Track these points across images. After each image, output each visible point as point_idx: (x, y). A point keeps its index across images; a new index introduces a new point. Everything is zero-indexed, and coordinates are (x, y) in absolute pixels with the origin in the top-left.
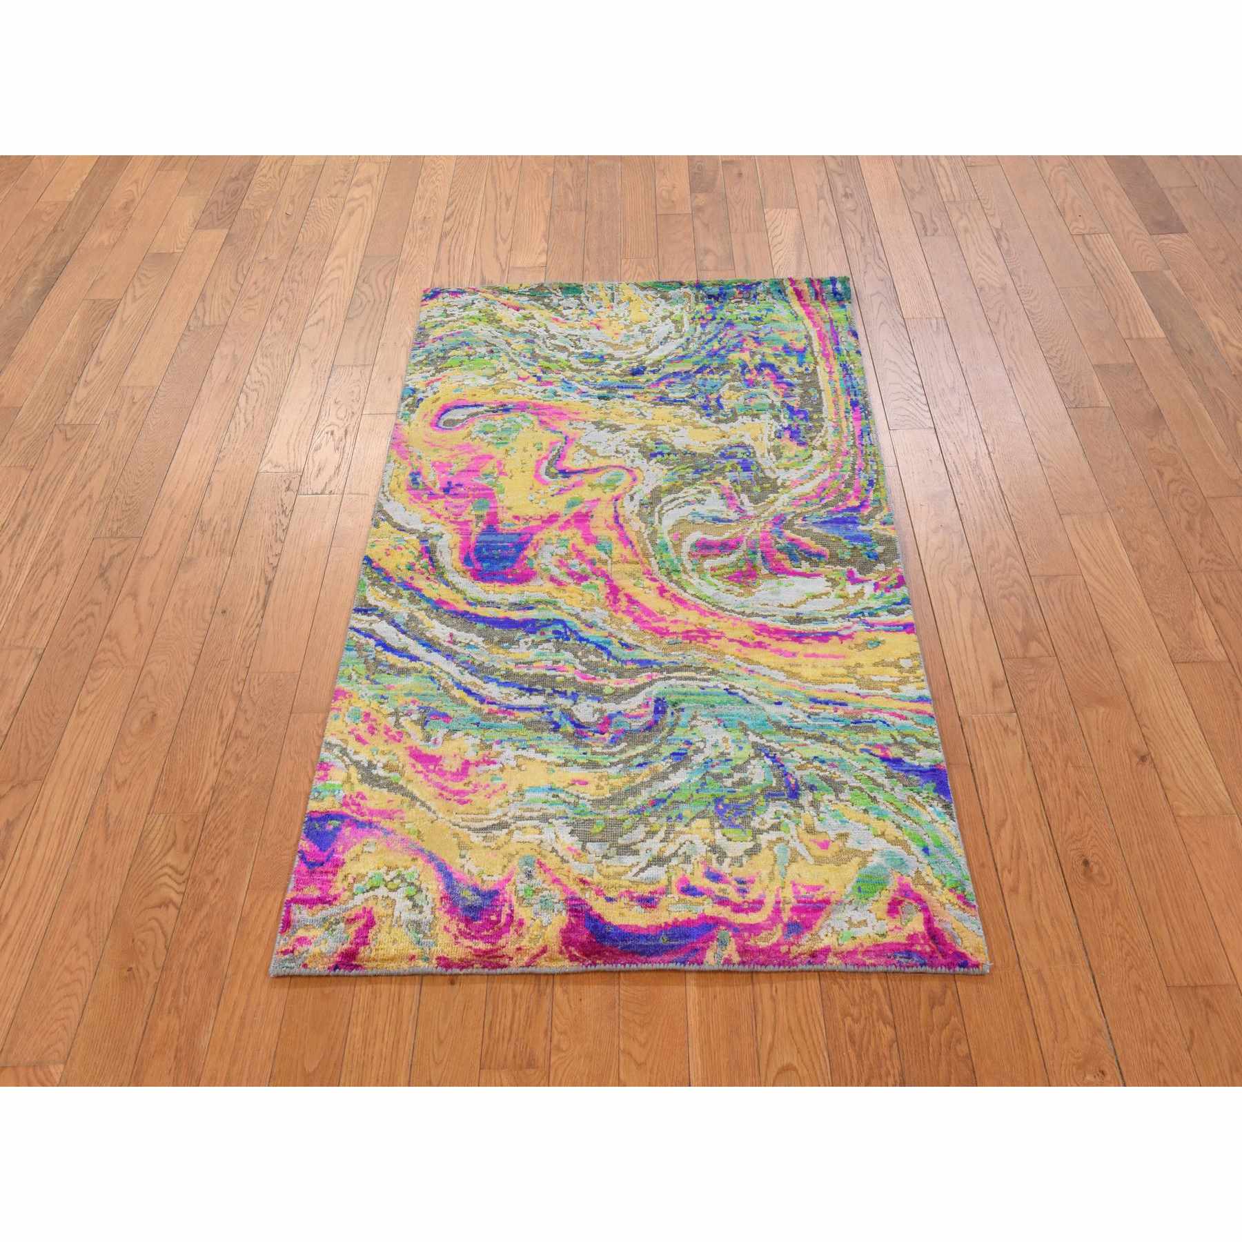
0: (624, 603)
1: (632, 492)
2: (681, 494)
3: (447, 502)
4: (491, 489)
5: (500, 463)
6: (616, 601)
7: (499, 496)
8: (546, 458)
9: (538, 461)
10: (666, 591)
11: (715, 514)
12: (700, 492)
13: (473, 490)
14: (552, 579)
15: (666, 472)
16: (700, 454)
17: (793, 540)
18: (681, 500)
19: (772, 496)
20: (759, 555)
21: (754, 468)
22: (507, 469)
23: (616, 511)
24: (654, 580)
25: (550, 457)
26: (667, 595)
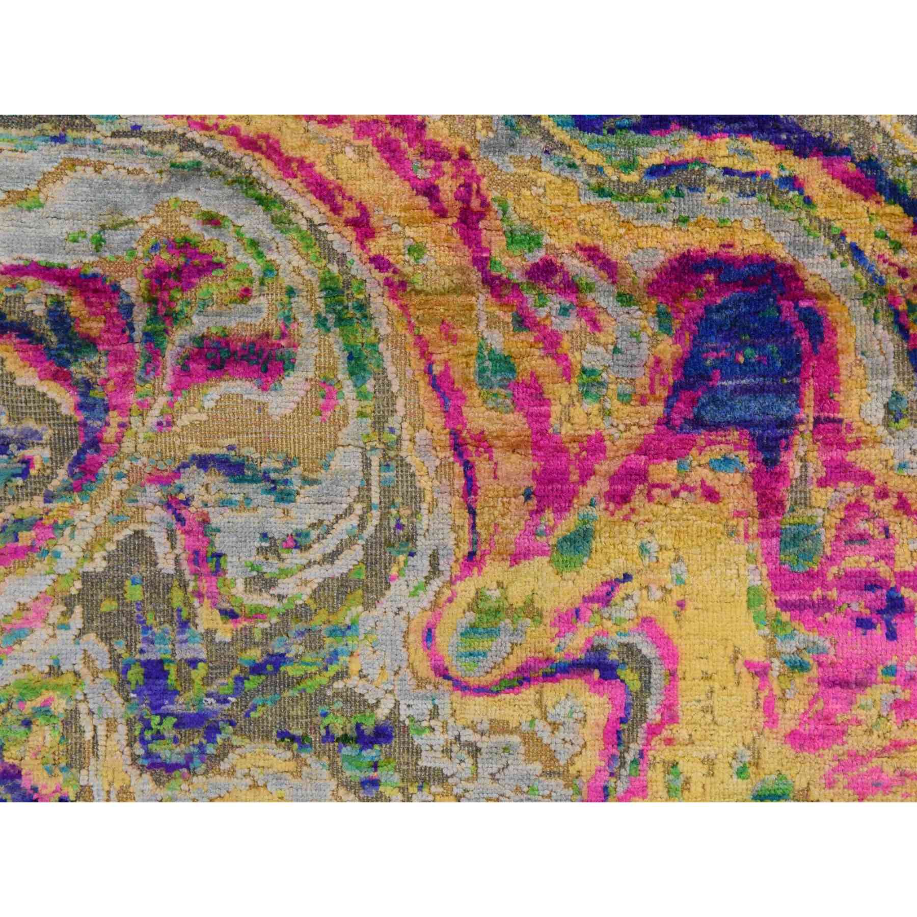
0: (448, 187)
1: (436, 584)
2: (317, 575)
3: (889, 558)
4: (784, 605)
5: (772, 720)
6: (466, 191)
7: (758, 578)
8: (653, 731)
9: (674, 719)
10: (354, 223)
11: (237, 492)
12: (270, 583)
13: (826, 604)
14: (609, 268)
15: (354, 667)
16: (266, 736)
17: (55, 377)
18: (316, 552)
19: (99, 564)
20: (138, 335)
21: (135, 675)
22: (749, 682)
23: (473, 513)
24: (379, 262)
25: (641, 733)
26: (351, 212)
